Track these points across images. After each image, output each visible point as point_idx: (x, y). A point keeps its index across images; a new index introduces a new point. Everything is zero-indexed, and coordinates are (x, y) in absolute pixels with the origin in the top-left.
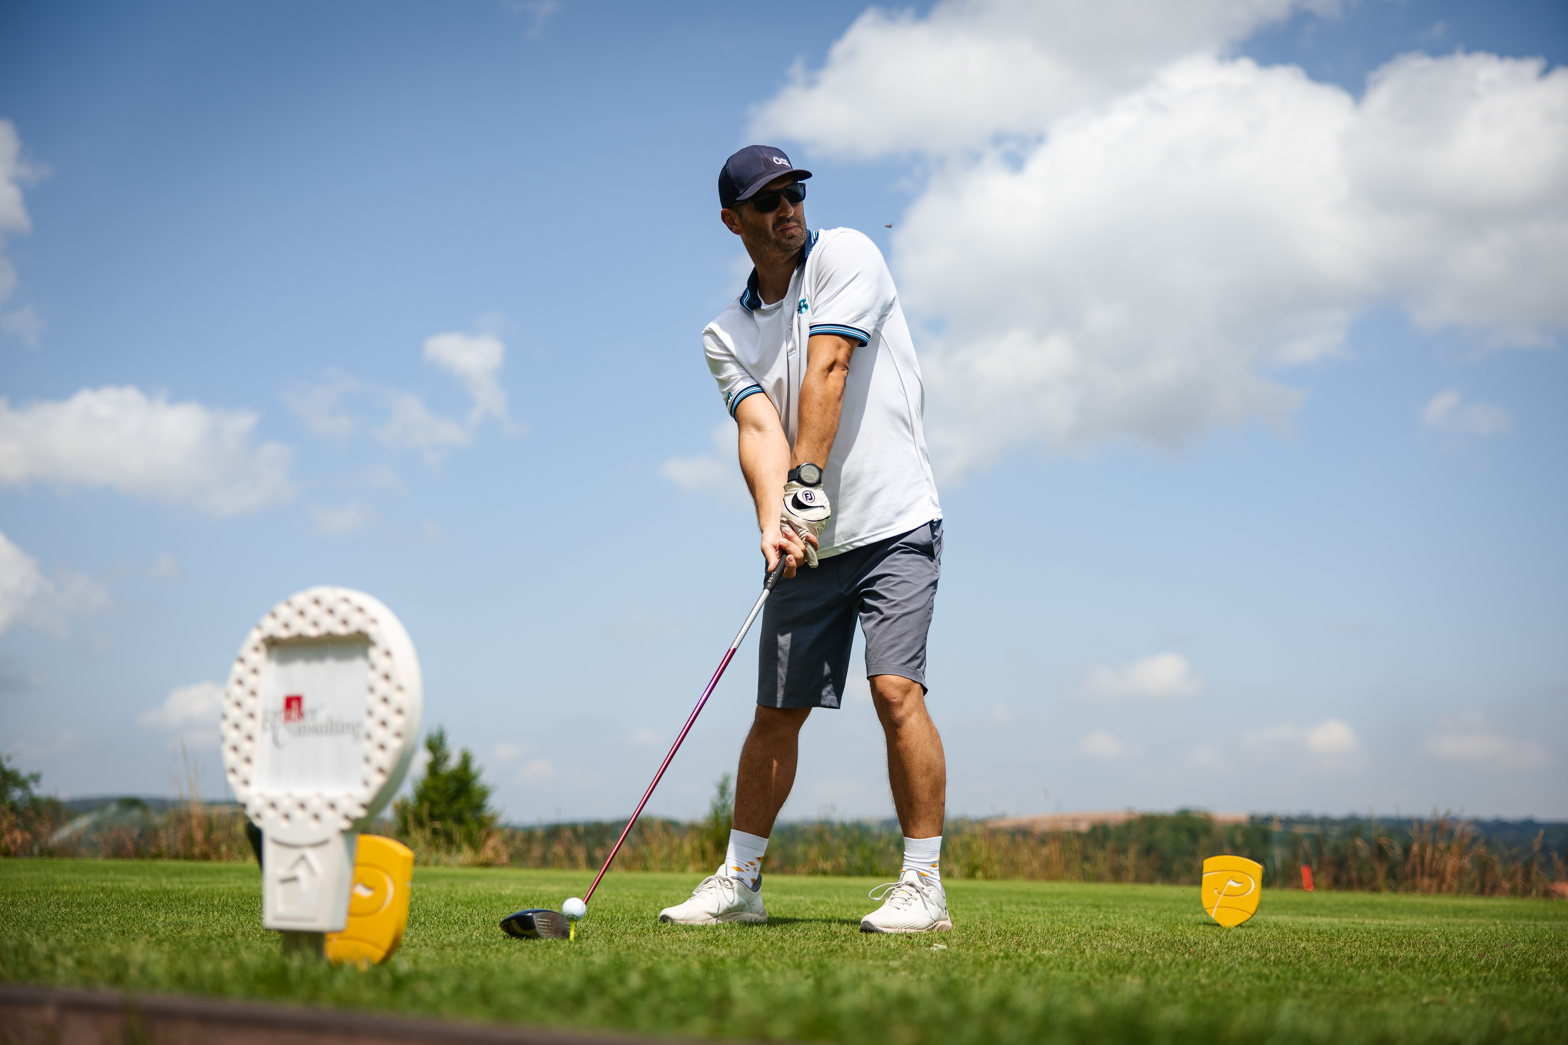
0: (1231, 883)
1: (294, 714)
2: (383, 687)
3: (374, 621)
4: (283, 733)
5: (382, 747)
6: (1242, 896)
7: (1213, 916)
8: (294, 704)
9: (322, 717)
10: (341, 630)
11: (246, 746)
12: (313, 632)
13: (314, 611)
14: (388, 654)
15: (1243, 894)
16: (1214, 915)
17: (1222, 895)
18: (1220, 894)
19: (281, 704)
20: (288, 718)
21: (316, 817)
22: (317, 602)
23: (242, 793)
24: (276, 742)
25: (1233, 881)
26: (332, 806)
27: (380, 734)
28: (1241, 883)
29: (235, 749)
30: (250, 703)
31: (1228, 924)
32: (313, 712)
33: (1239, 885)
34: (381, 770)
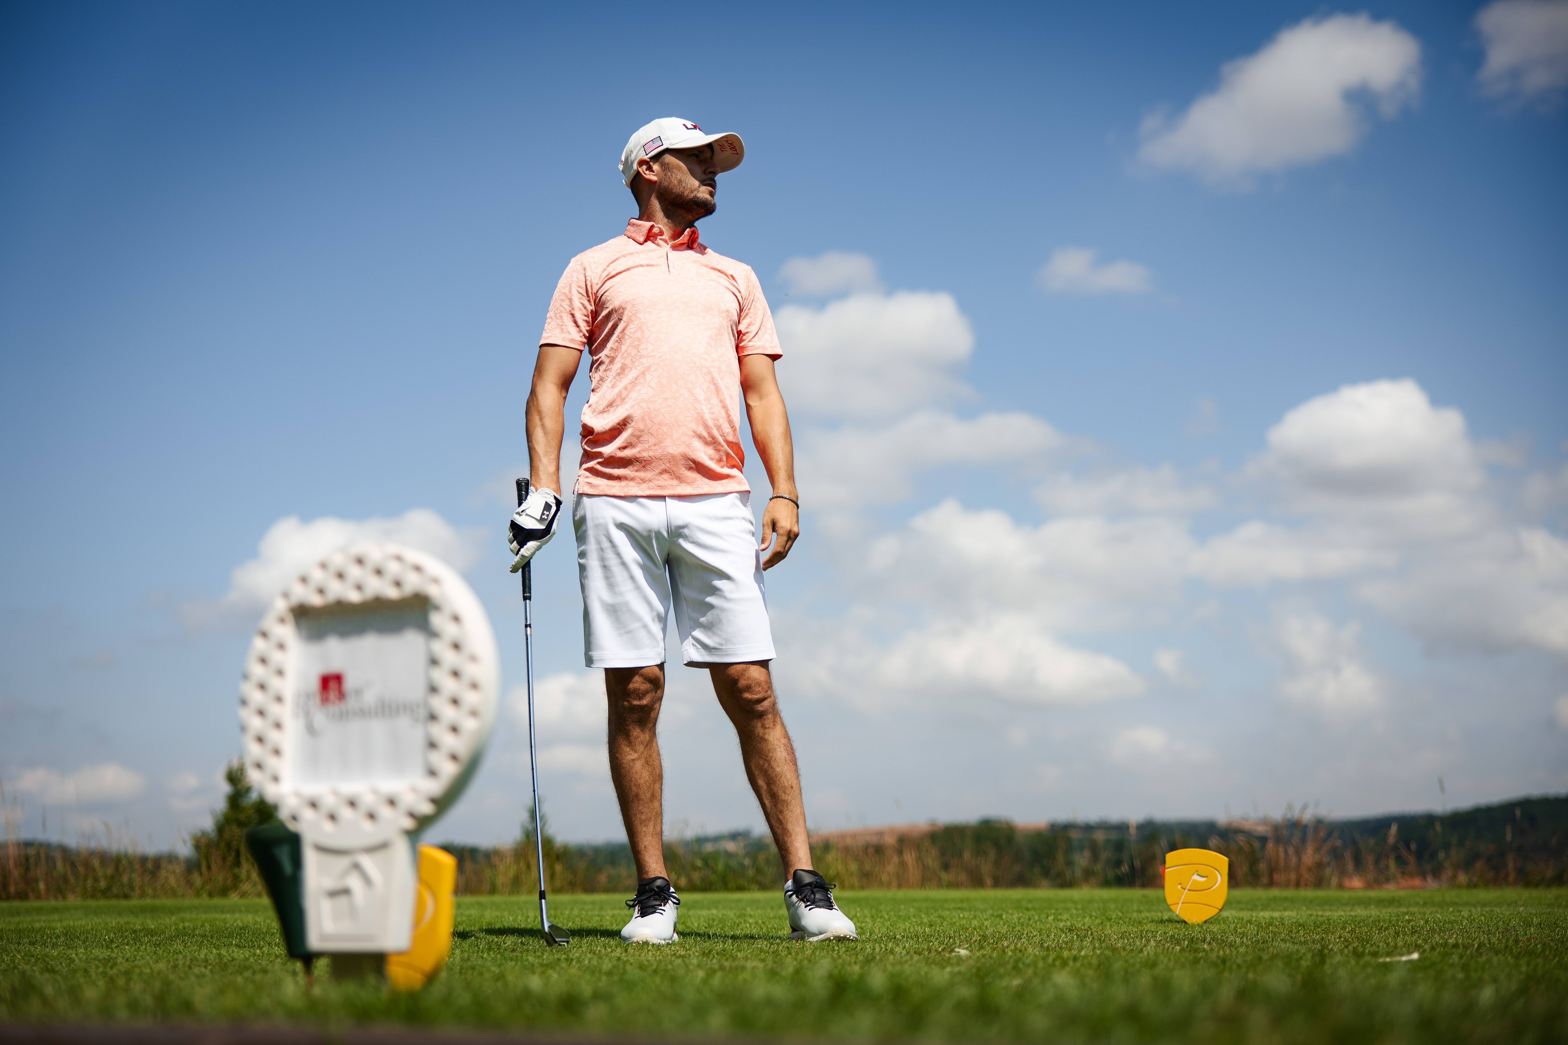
0: (1196, 877)
1: (332, 695)
2: (451, 660)
3: (436, 581)
4: (320, 718)
5: (455, 730)
6: (1209, 890)
7: (1177, 913)
8: (332, 685)
9: (370, 698)
10: (394, 593)
11: (273, 736)
12: (355, 597)
13: (356, 574)
14: (455, 618)
15: (1209, 889)
16: (1179, 911)
17: (1186, 890)
18: (1185, 889)
19: (315, 684)
20: (325, 700)
22: (359, 561)
25: (1198, 875)
26: (392, 802)
27: (451, 714)
28: (1207, 877)
29: (259, 739)
30: (276, 684)
31: (1194, 920)
32: (358, 692)
33: (1205, 879)
34: (454, 757)
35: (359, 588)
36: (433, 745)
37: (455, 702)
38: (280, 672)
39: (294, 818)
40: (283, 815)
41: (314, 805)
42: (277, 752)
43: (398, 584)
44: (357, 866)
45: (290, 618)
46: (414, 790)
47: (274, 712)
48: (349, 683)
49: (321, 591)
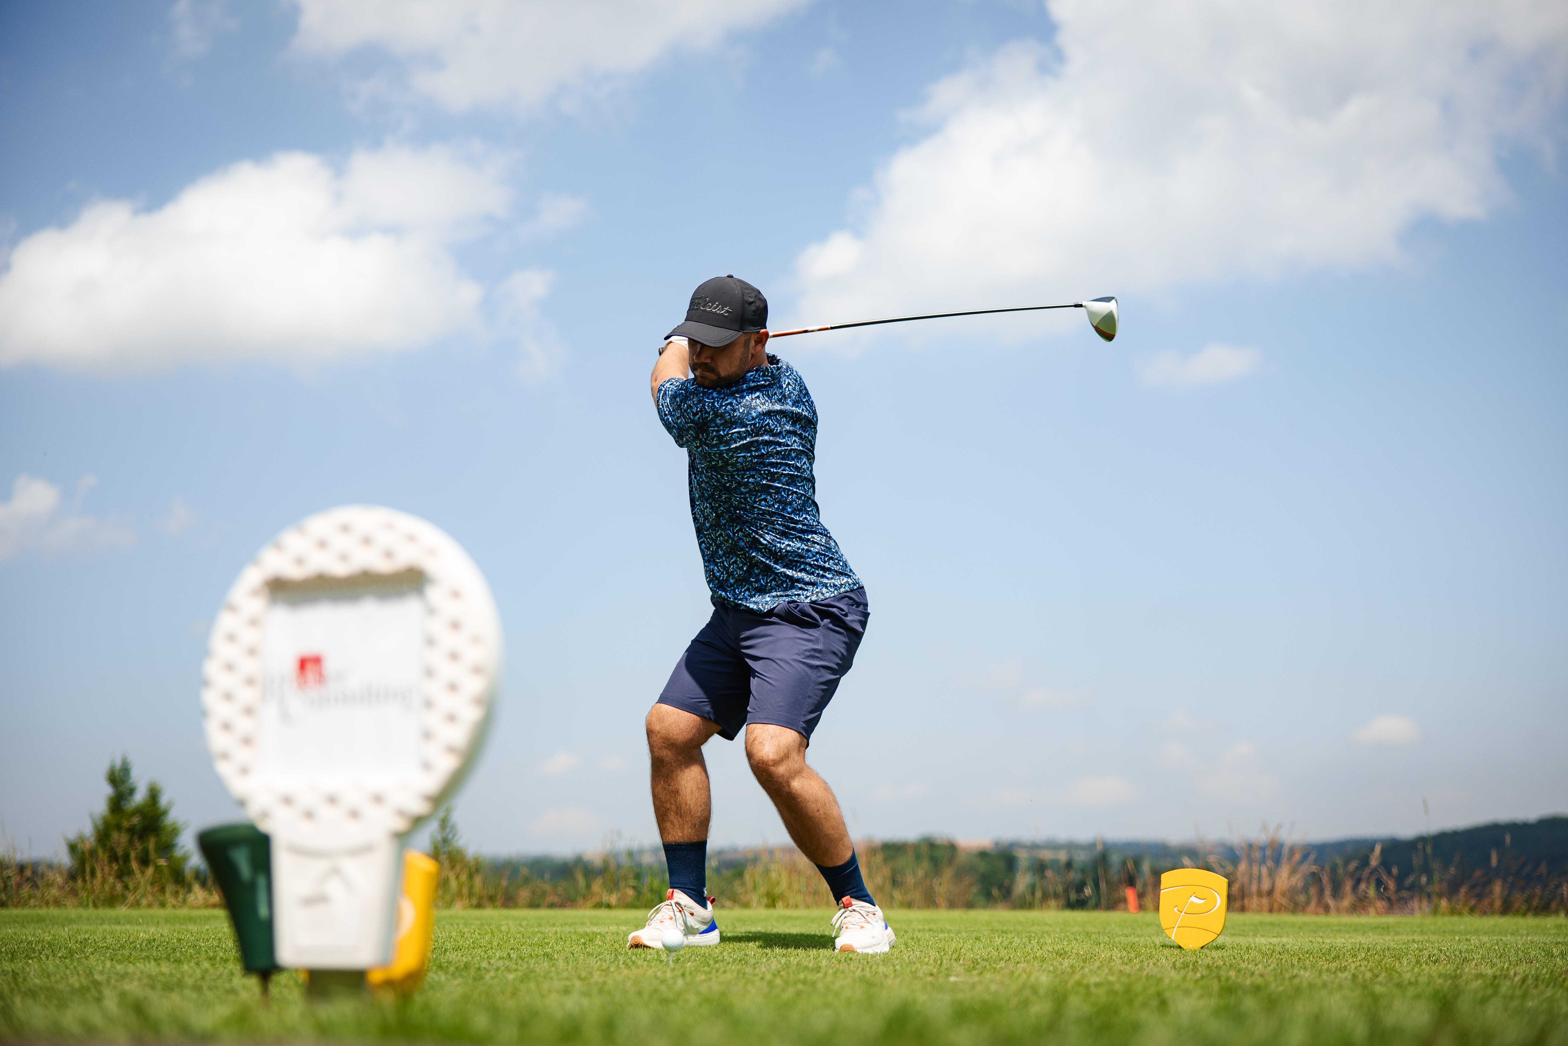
0: (1193, 899)
1: (311, 680)
2: (449, 640)
3: (432, 552)
4: (296, 703)
5: (452, 718)
6: (1206, 914)
7: (1173, 938)
8: (311, 666)
9: (354, 682)
10: (382, 566)
11: (244, 725)
12: (340, 569)
13: (340, 542)
14: (456, 594)
15: (1207, 912)
16: (1174, 936)
17: (1183, 913)
18: (1181, 912)
19: (290, 665)
20: (302, 683)
21: (354, 814)
22: (345, 529)
23: (239, 785)
24: (285, 717)
25: (1195, 896)
26: (378, 799)
27: (447, 702)
28: (1205, 899)
29: (227, 727)
30: (248, 666)
31: (1191, 946)
32: (340, 677)
33: (1203, 901)
34: (451, 750)
35: (344, 559)
36: (427, 735)
37: (453, 687)
38: (252, 652)
39: (265, 817)
40: (252, 812)
41: (287, 801)
42: (247, 741)
43: (389, 555)
44: (337, 871)
45: (263, 591)
46: (402, 785)
47: (246, 695)
48: (330, 666)
49: (300, 561)
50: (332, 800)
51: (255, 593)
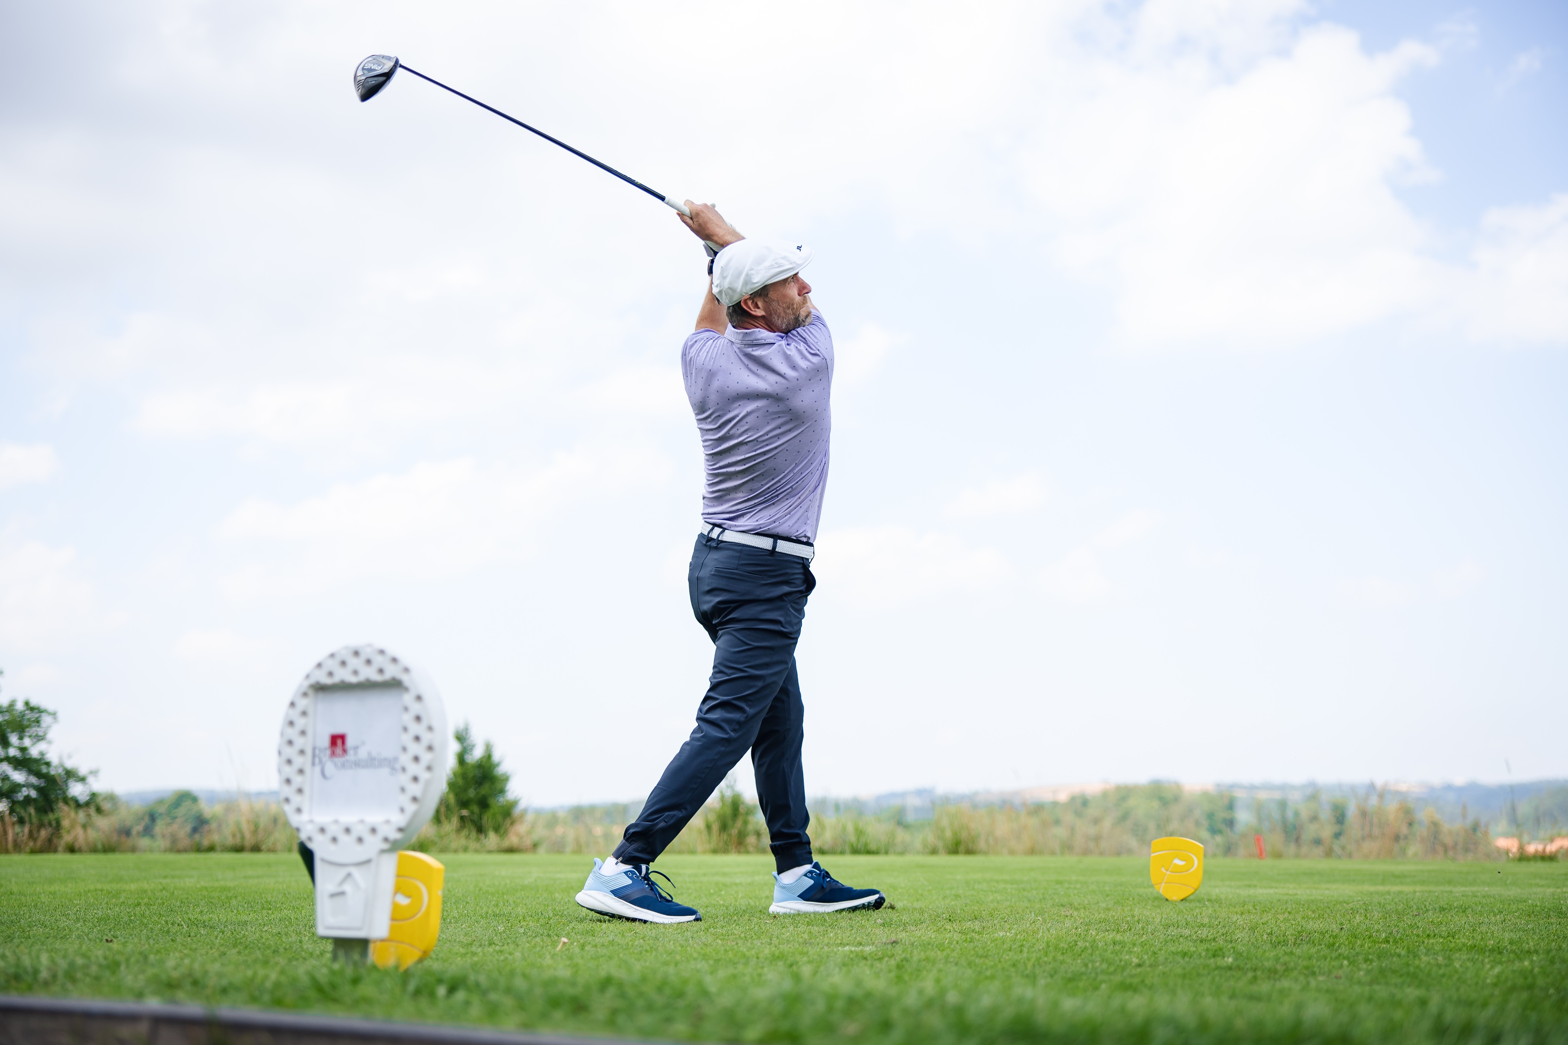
0: (1177, 862)
1: (339, 750)
2: (415, 727)
4: (330, 767)
5: (415, 779)
6: (1186, 873)
8: (339, 742)
9: (363, 753)
10: (377, 677)
11: (297, 780)
12: (353, 680)
13: (353, 663)
14: (418, 698)
15: (1187, 871)
17: (1168, 873)
18: (1167, 870)
19: (326, 742)
20: (333, 754)
21: (360, 840)
22: (356, 654)
23: (296, 820)
24: (323, 775)
25: (1179, 859)
26: (373, 830)
27: (414, 769)
28: (1187, 861)
29: (288, 781)
30: (299, 742)
31: (1174, 898)
32: (356, 748)
33: (1184, 863)
34: (415, 799)
35: (356, 672)
36: (403, 790)
37: (416, 759)
38: (303, 733)
39: (310, 839)
40: (303, 836)
41: (322, 830)
42: (300, 791)
43: (381, 671)
44: (349, 875)
45: (311, 692)
46: (388, 822)
47: (298, 761)
48: (350, 742)
49: (330, 674)
50: (348, 830)
51: (305, 694)
